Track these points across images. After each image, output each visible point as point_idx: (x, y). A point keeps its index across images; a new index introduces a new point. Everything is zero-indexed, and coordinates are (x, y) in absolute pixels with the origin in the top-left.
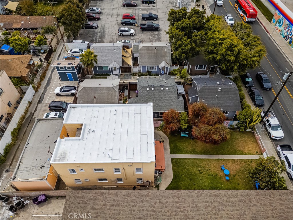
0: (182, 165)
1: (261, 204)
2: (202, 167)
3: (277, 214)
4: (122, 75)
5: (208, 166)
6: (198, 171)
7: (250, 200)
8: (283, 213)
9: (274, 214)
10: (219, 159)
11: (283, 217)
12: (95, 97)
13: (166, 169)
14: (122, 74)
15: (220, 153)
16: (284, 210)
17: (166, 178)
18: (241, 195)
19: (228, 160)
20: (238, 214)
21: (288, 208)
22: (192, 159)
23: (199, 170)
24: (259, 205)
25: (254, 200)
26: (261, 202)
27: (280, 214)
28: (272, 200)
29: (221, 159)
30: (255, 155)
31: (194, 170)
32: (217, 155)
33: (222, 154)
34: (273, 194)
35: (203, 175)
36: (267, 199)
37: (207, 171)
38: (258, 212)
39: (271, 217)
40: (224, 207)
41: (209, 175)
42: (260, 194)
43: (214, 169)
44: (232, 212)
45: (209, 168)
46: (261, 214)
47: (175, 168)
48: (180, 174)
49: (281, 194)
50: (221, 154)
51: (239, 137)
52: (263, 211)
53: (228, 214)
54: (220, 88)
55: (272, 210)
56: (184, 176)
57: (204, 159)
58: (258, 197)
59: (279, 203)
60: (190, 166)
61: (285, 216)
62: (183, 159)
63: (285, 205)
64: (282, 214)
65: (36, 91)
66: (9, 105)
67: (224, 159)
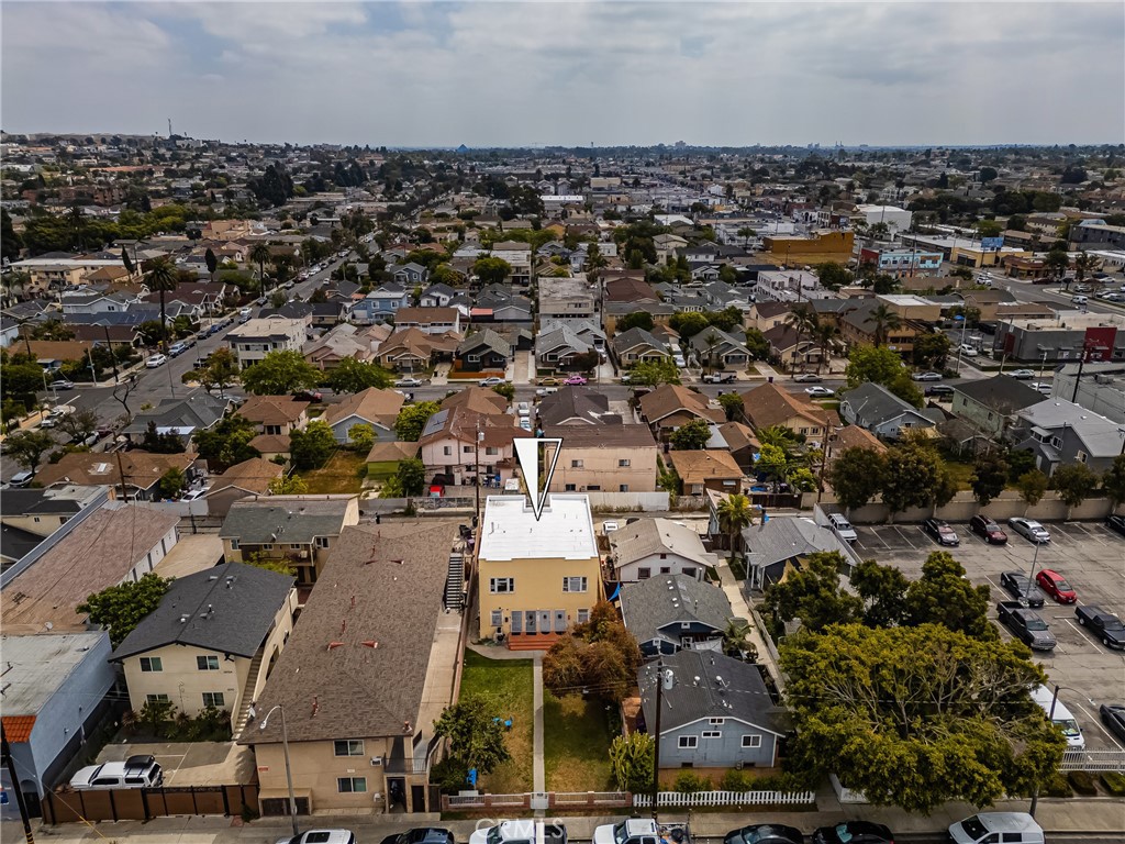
0: (520, 672)
2: (515, 698)
5: (517, 708)
6: (505, 693)
10: (533, 725)
12: (637, 536)
13: (508, 651)
17: (491, 652)
22: (533, 686)
23: (509, 695)
24: (401, 659)
29: (532, 729)
31: (507, 687)
32: (543, 724)
36: (410, 672)
37: (506, 705)
45: (511, 708)
47: (513, 662)
48: (500, 669)
50: (545, 730)
51: (596, 773)
55: (391, 668)
56: (497, 673)
60: (517, 682)
65: (671, 510)
66: (622, 489)
67: (532, 735)
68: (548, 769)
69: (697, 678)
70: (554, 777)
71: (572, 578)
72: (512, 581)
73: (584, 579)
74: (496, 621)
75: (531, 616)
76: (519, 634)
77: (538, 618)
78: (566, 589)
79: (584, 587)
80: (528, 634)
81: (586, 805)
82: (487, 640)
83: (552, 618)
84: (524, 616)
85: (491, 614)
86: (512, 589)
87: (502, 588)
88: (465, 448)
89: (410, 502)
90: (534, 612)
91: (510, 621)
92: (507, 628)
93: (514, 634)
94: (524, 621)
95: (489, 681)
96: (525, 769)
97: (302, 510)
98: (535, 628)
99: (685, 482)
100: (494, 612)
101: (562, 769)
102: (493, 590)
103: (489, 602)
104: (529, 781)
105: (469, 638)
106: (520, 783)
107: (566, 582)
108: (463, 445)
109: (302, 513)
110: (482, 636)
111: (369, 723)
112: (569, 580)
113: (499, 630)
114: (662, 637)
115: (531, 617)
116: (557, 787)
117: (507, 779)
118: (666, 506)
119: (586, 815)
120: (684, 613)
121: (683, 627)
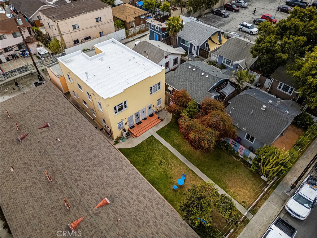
0: (154, 146)
1: (138, 198)
2: (167, 161)
3: (136, 216)
4: (198, 57)
5: (174, 166)
6: (160, 161)
7: (136, 187)
8: (144, 222)
9: (133, 213)
10: (192, 170)
11: (137, 223)
12: (145, 52)
13: (137, 138)
14: (200, 57)
15: (200, 167)
16: (148, 222)
17: (129, 143)
18: (135, 178)
19: (200, 178)
20: (108, 182)
21: (156, 226)
22: (168, 149)
23: (162, 161)
25: (138, 190)
26: (140, 197)
27: (139, 220)
28: (153, 208)
29: (194, 173)
30: (238, 201)
31: (157, 158)
32: (195, 167)
33: (202, 171)
34: (163, 206)
35: (159, 167)
36: (151, 202)
37: (168, 168)
38: (125, 198)
39: (128, 211)
40: (107, 168)
41: (164, 172)
42: (152, 194)
43: (176, 172)
44: (107, 176)
45: (172, 168)
46: (124, 202)
47: (145, 143)
48: (143, 150)
49: (170, 214)
50: (200, 169)
51: (243, 175)
52: (129, 202)
53: (101, 174)
54: (264, 106)
56: (144, 153)
57: (177, 158)
59: (155, 214)
60: (159, 152)
61: (141, 225)
62: (161, 143)
63: (157, 221)
64: (141, 221)
65: (127, 38)
67: (197, 175)
72: (125, 102)
73: (159, 84)
74: (121, 127)
76: (133, 126)
77: (140, 114)
78: (151, 93)
79: (159, 88)
80: (138, 124)
82: (119, 138)
83: (147, 110)
84: (134, 116)
85: (117, 125)
86: (126, 107)
87: (121, 109)
90: (138, 112)
91: (128, 123)
92: (127, 127)
93: (130, 128)
94: (134, 119)
98: (140, 119)
100: (119, 123)
102: (116, 113)
112: (152, 88)
113: (125, 131)
114: (212, 95)
115: (137, 115)
118: (124, 36)
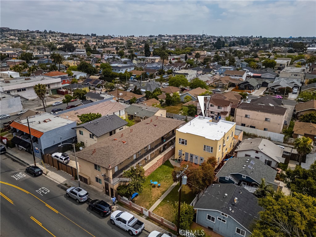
1: (129, 150)
7: (134, 149)
12: (251, 143)
16: (119, 153)
17: (175, 163)
24: (129, 149)
39: (122, 148)
41: (162, 179)
52: (126, 148)
55: (123, 150)
58: (132, 152)
65: (284, 142)
66: (265, 129)
67: (165, 192)
68: (160, 204)
69: (226, 195)
70: (159, 208)
71: (207, 146)
72: (186, 141)
73: (212, 148)
74: (180, 154)
75: (192, 156)
76: (187, 161)
77: (194, 157)
78: (205, 150)
79: (212, 151)
80: (190, 162)
81: (161, 222)
82: (176, 160)
83: (199, 159)
84: (189, 155)
85: (179, 151)
86: (186, 144)
87: (183, 143)
88: (211, 105)
89: (186, 117)
90: (193, 155)
91: (185, 155)
92: (183, 158)
93: (185, 161)
94: (189, 157)
95: (166, 171)
96: (153, 201)
97: (147, 109)
98: (193, 161)
99: (294, 133)
100: (180, 151)
101: (165, 207)
102: (180, 143)
103: (178, 146)
104: (151, 205)
105: (171, 157)
106: (148, 204)
107: (205, 147)
108: (210, 104)
109: (146, 110)
110: (175, 158)
111: (103, 162)
113: (180, 158)
114: (230, 177)
116: (158, 212)
117: (145, 201)
118: (282, 140)
119: (159, 226)
120: (245, 171)
121: (243, 177)
